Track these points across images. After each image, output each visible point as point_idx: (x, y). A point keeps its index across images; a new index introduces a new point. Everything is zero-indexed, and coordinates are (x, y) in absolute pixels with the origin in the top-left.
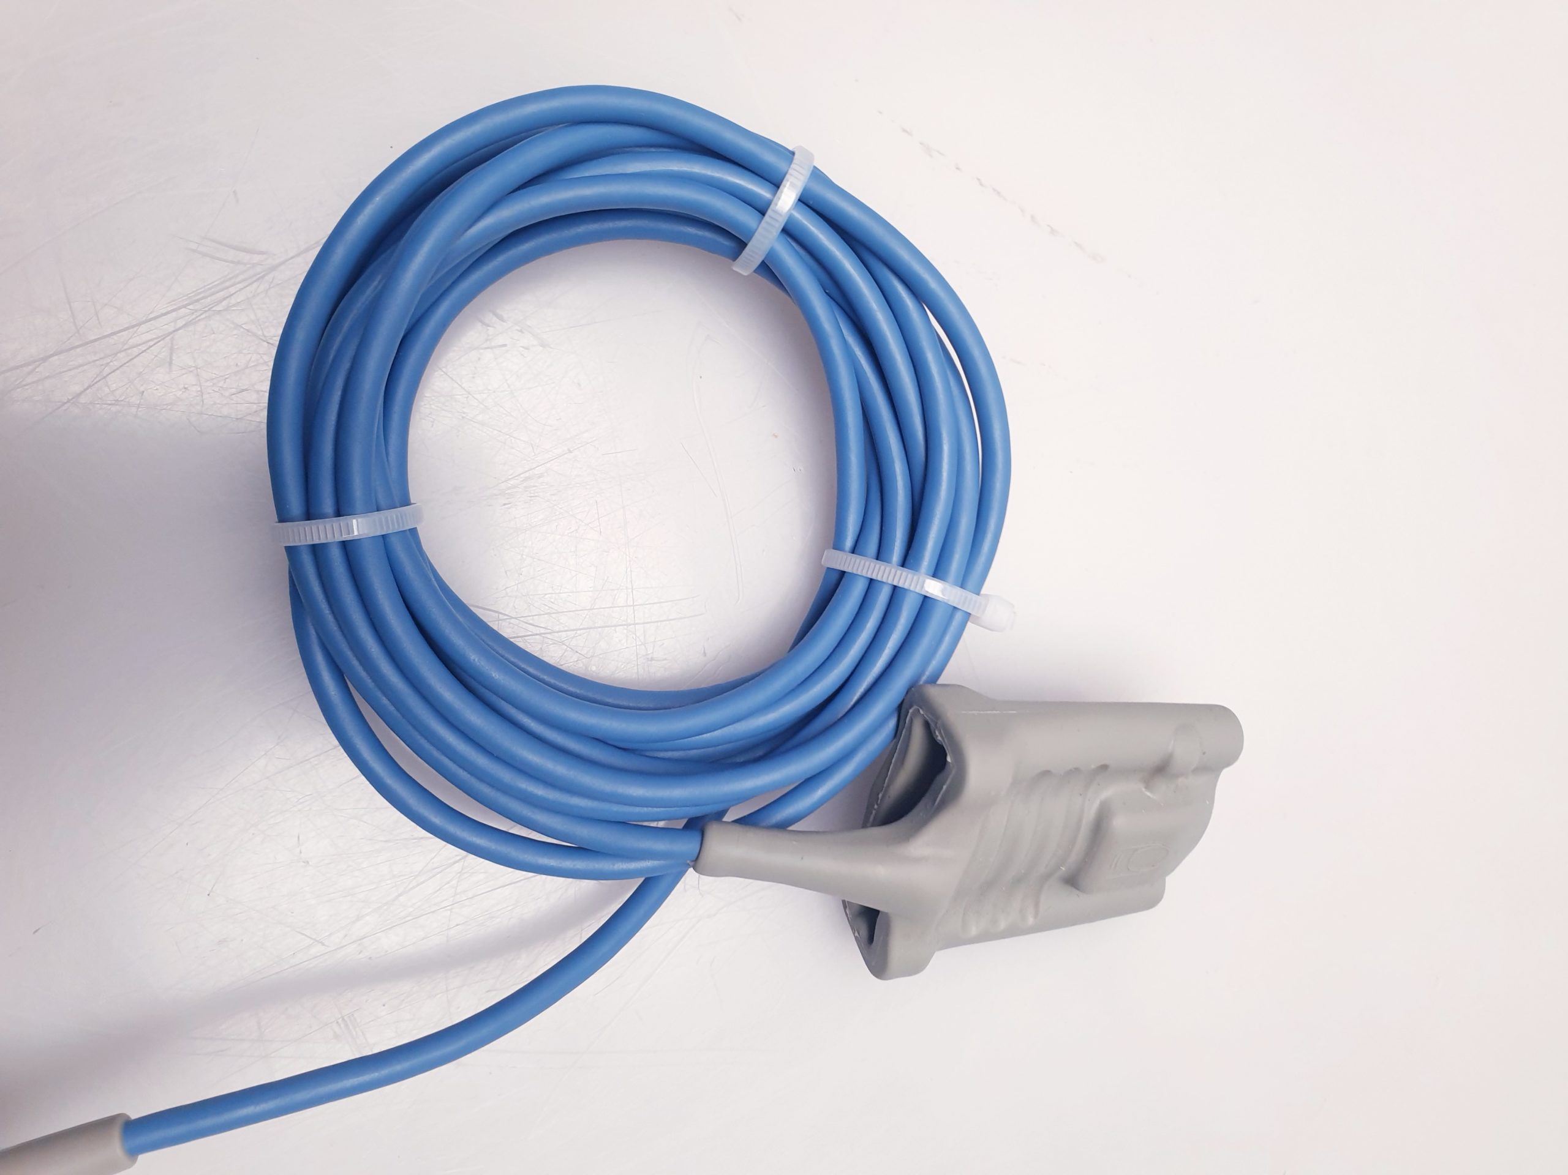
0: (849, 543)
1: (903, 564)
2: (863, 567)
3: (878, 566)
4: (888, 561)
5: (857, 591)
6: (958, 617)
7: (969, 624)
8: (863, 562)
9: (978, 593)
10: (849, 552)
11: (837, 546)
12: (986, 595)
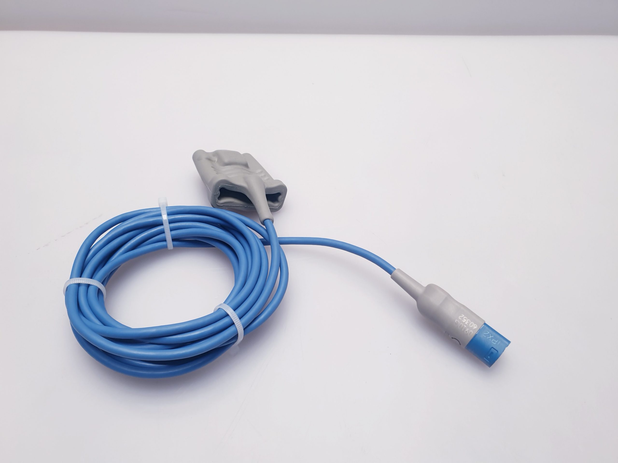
0: (164, 243)
1: (162, 224)
2: (168, 235)
3: (167, 232)
4: (165, 237)
5: (174, 232)
6: (168, 208)
7: (168, 206)
8: (168, 237)
9: (160, 208)
10: (165, 234)
11: (166, 247)
12: (159, 206)
